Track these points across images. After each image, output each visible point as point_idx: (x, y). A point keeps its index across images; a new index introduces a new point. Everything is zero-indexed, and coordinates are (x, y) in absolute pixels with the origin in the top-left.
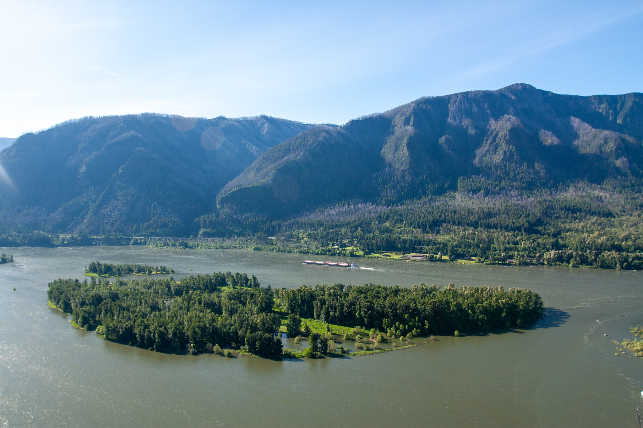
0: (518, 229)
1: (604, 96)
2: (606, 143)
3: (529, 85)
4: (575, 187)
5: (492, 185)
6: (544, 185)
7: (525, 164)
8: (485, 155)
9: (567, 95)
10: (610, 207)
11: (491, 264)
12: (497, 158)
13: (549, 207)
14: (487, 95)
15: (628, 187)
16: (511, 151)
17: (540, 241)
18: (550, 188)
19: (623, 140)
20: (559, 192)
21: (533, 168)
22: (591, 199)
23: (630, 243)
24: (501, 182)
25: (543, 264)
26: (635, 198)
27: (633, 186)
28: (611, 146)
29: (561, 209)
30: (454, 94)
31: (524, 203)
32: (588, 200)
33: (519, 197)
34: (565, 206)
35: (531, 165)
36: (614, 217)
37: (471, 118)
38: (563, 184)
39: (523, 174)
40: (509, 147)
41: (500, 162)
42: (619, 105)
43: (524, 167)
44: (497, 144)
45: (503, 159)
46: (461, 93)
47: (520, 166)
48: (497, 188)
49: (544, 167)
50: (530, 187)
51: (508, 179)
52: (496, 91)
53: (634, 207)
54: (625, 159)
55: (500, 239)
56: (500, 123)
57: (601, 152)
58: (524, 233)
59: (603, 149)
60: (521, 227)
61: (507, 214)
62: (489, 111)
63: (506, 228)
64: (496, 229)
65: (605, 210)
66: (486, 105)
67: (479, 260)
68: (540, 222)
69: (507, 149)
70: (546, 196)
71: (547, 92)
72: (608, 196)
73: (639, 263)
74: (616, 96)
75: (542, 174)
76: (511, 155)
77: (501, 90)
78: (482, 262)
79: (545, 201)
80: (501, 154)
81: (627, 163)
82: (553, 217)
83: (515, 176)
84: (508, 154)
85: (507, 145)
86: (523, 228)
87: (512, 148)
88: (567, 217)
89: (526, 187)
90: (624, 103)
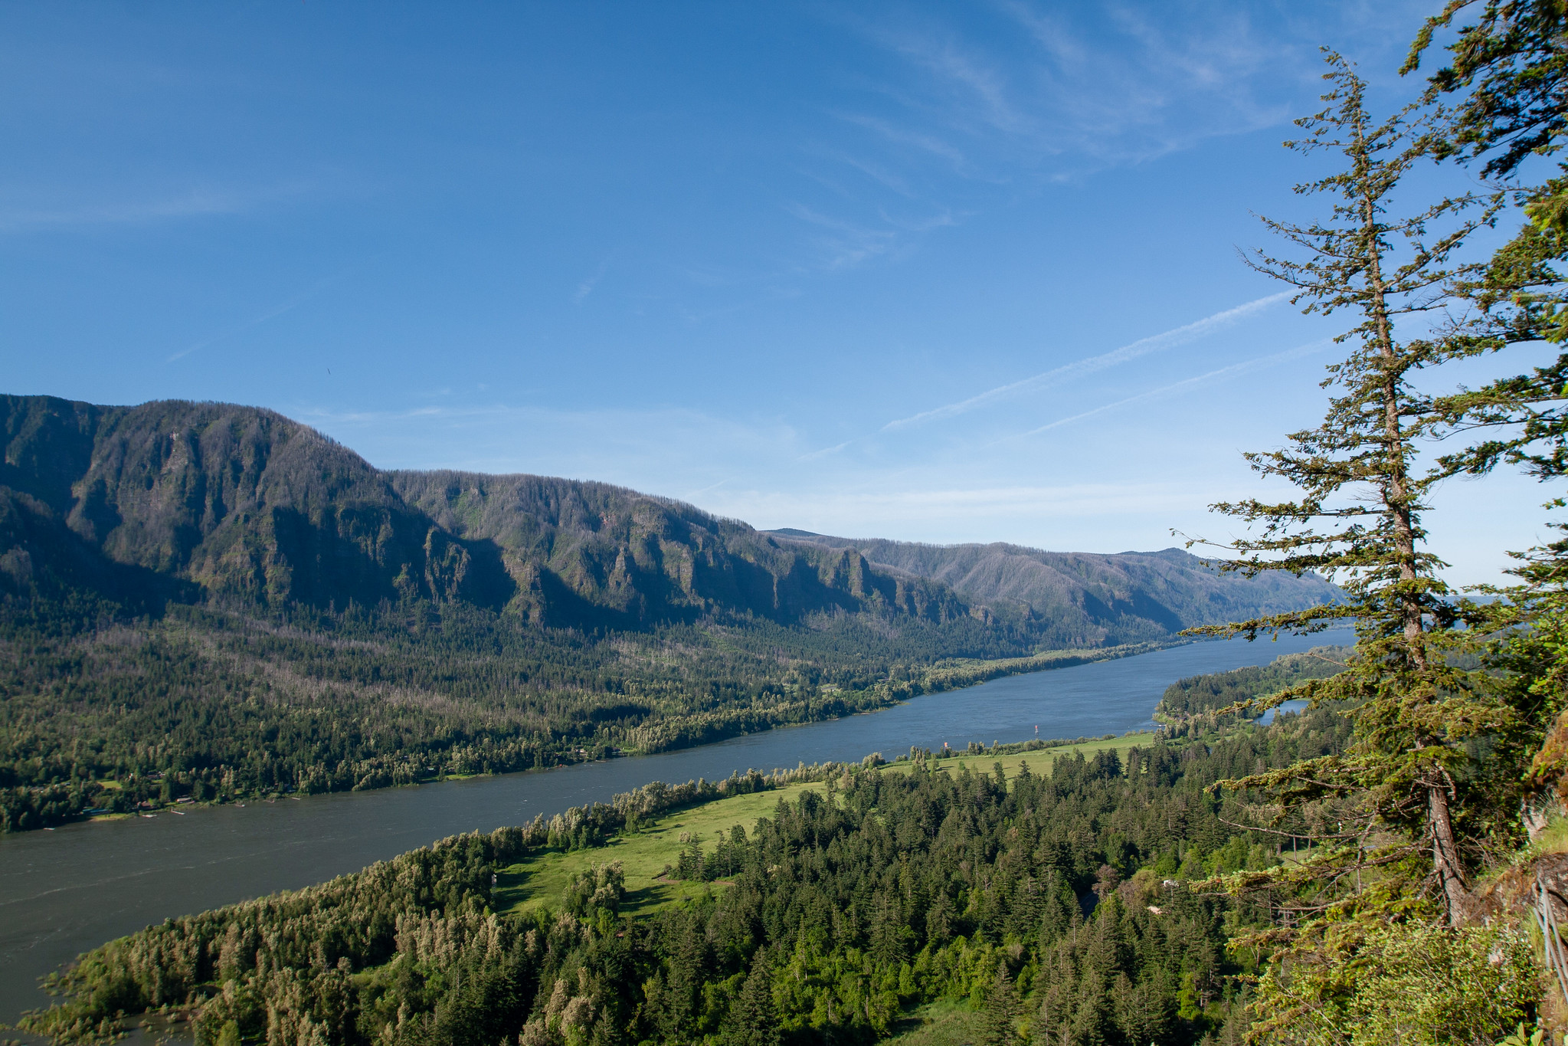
15: (31, 622)
19: (21, 508)
23: (35, 761)
26: (47, 650)
27: (43, 618)
42: (10, 421)
53: (46, 671)
54: (25, 553)
73: (58, 807)
81: (30, 565)
90: (23, 416)
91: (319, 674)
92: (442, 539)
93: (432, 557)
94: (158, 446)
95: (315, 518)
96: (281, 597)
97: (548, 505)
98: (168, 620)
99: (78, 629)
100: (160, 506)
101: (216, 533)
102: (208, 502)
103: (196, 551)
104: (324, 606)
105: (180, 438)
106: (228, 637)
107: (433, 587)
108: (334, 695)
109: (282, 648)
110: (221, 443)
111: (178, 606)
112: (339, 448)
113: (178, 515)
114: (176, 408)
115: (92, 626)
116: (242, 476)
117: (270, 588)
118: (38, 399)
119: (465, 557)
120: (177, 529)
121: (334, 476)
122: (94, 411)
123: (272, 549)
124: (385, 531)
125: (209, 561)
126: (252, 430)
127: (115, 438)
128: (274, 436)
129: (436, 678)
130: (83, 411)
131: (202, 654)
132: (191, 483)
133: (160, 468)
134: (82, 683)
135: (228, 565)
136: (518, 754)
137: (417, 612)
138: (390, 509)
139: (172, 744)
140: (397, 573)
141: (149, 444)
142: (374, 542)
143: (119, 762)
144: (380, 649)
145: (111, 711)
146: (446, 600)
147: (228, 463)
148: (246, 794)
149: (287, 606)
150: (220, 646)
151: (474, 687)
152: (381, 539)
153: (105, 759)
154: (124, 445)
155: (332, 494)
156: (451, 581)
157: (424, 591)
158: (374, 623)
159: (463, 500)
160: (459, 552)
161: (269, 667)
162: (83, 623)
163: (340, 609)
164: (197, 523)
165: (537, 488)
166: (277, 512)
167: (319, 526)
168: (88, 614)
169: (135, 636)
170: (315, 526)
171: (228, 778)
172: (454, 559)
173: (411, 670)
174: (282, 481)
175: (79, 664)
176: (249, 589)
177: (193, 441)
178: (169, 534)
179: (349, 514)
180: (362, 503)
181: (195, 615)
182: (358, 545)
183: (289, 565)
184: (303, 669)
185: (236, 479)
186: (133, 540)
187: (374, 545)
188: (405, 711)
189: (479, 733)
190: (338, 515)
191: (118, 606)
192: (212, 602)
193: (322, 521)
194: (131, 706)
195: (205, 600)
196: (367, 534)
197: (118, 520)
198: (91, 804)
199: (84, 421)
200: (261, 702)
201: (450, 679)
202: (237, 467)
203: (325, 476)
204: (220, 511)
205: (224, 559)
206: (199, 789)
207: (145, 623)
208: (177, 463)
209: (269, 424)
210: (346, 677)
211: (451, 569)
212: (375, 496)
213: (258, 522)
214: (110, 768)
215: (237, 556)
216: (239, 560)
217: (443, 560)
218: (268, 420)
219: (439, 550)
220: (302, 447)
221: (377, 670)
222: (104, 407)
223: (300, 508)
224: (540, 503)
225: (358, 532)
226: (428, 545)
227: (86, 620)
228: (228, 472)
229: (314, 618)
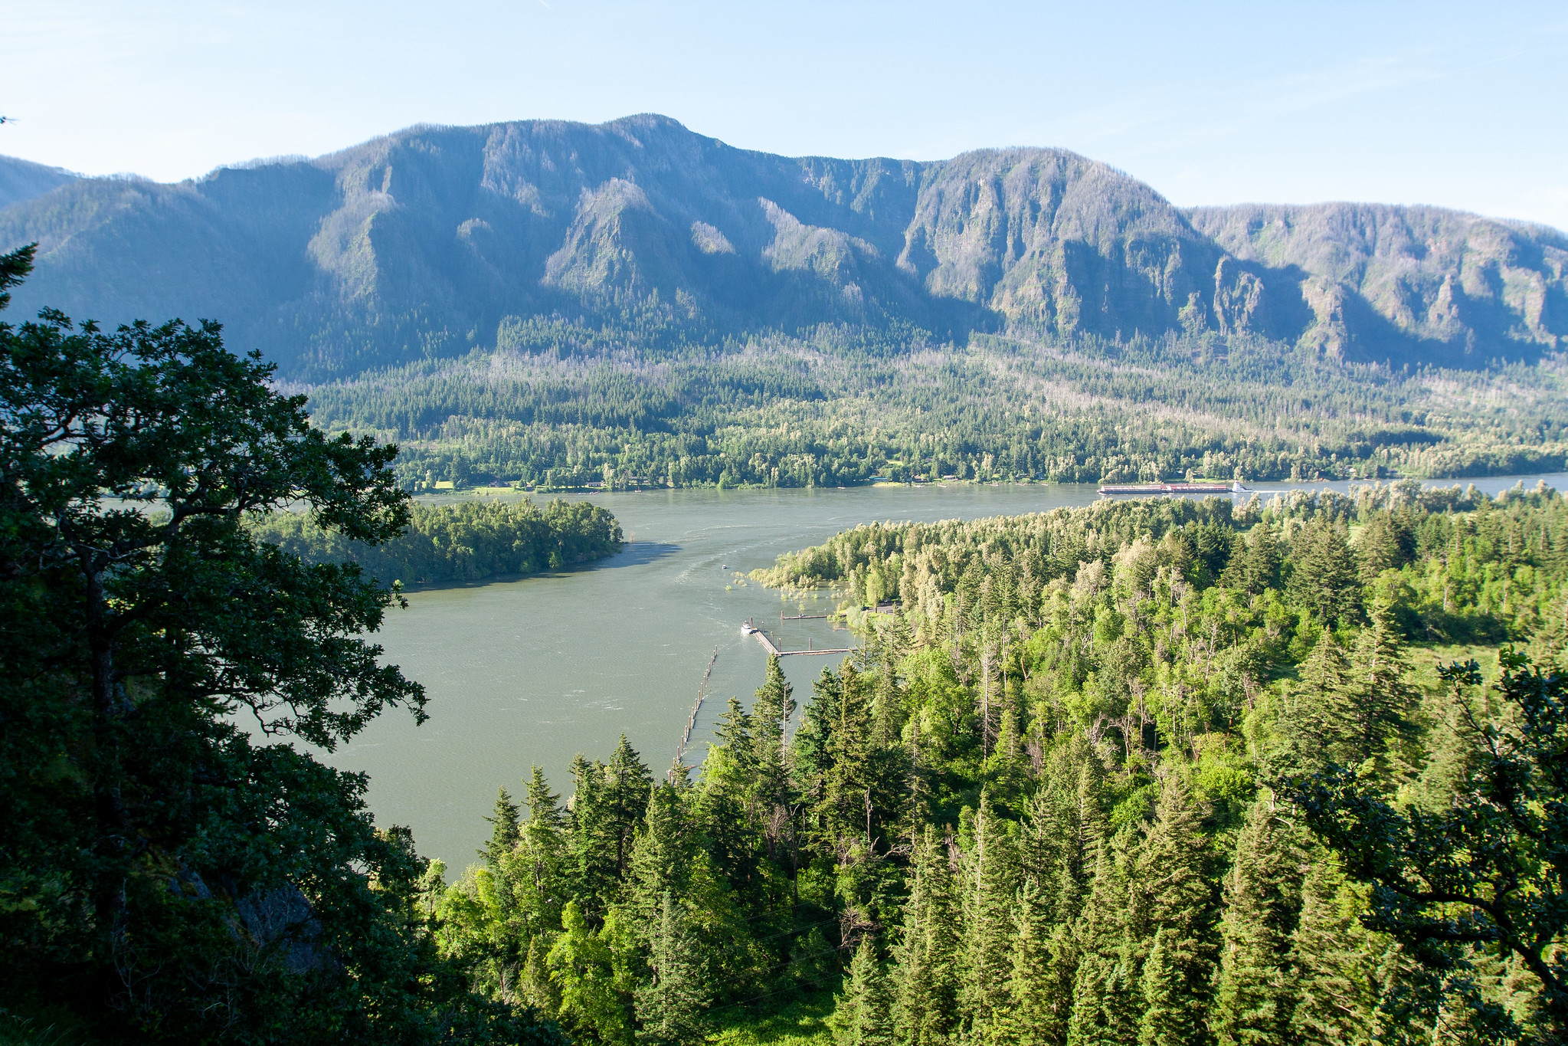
0: (623, 421)
1: (826, 159)
2: (822, 253)
3: (671, 120)
4: (759, 344)
5: (578, 334)
6: (695, 339)
7: (655, 291)
8: (567, 269)
9: (752, 152)
10: (821, 383)
11: (549, 491)
12: (595, 277)
13: (697, 380)
14: (577, 133)
15: (861, 346)
16: (624, 261)
17: (666, 444)
18: (707, 346)
19: (856, 250)
20: (724, 354)
21: (672, 301)
22: (787, 367)
23: (844, 441)
24: (599, 330)
25: (664, 486)
26: (869, 366)
27: (870, 343)
28: (830, 262)
29: (723, 385)
30: (498, 124)
31: (644, 372)
32: (780, 368)
33: (637, 363)
34: (731, 379)
35: (668, 296)
36: (826, 399)
37: (539, 186)
38: (734, 338)
39: (650, 315)
40: (620, 252)
41: (601, 287)
42: (854, 182)
43: (653, 299)
44: (594, 245)
45: (607, 280)
46: (514, 123)
47: (644, 297)
48: (589, 343)
49: (694, 301)
50: (664, 342)
51: (616, 325)
52: (598, 126)
53: (865, 380)
54: (858, 288)
55: (579, 444)
56: (601, 196)
57: (813, 272)
58: (634, 429)
59: (815, 267)
60: (628, 417)
61: (604, 394)
62: (579, 171)
63: (596, 421)
64: (575, 424)
65: (808, 385)
66: (574, 156)
67: (523, 484)
68: (674, 409)
69: (615, 258)
70: (697, 358)
71: (712, 141)
72: (820, 361)
73: (849, 473)
74: (849, 162)
75: (691, 315)
76: (625, 272)
77: (611, 124)
78: (529, 490)
79: (691, 368)
80: (601, 267)
81: (861, 298)
82: (704, 401)
83: (632, 318)
84: (617, 267)
85: (616, 246)
86: (631, 420)
87: (627, 255)
88: (733, 402)
89: (655, 341)
90: (863, 177)
91: (1093, 392)
92: (1233, 268)
93: (1221, 287)
94: (967, 193)
95: (1105, 249)
96: (1070, 327)
97: (1362, 233)
98: (971, 348)
99: (897, 351)
100: (969, 248)
101: (1015, 270)
102: (1010, 242)
103: (996, 287)
104: (1110, 336)
105: (986, 183)
106: (1017, 360)
107: (1221, 318)
108: (1101, 408)
109: (1063, 371)
110: (1021, 185)
111: (978, 335)
112: (1130, 181)
113: (983, 255)
114: (983, 156)
115: (908, 350)
116: (1040, 215)
117: (1060, 319)
118: (874, 161)
119: (1257, 286)
120: (981, 267)
121: (1124, 208)
122: (918, 168)
123: (1062, 280)
124: (1173, 261)
125: (1007, 294)
126: (1049, 170)
127: (933, 189)
128: (1070, 173)
129: (1209, 400)
130: (909, 169)
131: (993, 373)
132: (995, 225)
133: (969, 214)
134: (890, 391)
135: (1023, 297)
136: (1274, 464)
137: (1203, 343)
138: (1179, 239)
139: (951, 436)
140: (1184, 303)
141: (960, 192)
142: (1162, 273)
143: (905, 447)
144: (1159, 376)
145: (909, 411)
146: (1234, 332)
147: (1027, 205)
148: (1003, 478)
149: (1075, 335)
150: (1010, 368)
151: (1248, 410)
152: (1168, 269)
153: (894, 443)
154: (940, 194)
155: (1121, 226)
156: (1241, 311)
157: (1211, 322)
158: (1158, 354)
159: (1266, 233)
160: (1251, 281)
161: (1048, 385)
162: (900, 346)
163: (1125, 339)
164: (1000, 262)
165: (1350, 215)
166: (1068, 245)
167: (1107, 257)
168: (905, 340)
169: (939, 358)
170: (1103, 258)
171: (988, 459)
172: (1245, 289)
173: (1184, 393)
174: (1074, 216)
175: (891, 377)
176: (1041, 319)
177: (997, 185)
178: (975, 272)
179: (1137, 245)
180: (1151, 234)
181: (992, 342)
182: (1146, 277)
183: (1078, 296)
184: (1078, 386)
185: (1034, 218)
186: (946, 279)
187: (1161, 277)
188: (1168, 423)
189: (1237, 446)
190: (1127, 246)
191: (929, 333)
192: (1009, 332)
193: (1111, 253)
194: (924, 409)
195: (1003, 330)
196: (1155, 264)
197: (935, 263)
198: (877, 473)
199: (909, 177)
200: (1034, 410)
201: (1224, 401)
202: (1035, 207)
203: (1115, 208)
204: (1020, 249)
205: (1020, 293)
206: (962, 468)
207: (950, 348)
208: (984, 207)
209: (1065, 162)
210: (1118, 394)
211: (1241, 299)
212: (1166, 226)
213: (1050, 255)
214: (898, 450)
215: (1031, 289)
216: (1032, 293)
217: (1233, 289)
218: (1063, 160)
219: (1229, 280)
220: (1094, 181)
221: (1151, 390)
222: (926, 163)
223: (1090, 241)
224: (1353, 232)
225: (1145, 263)
226: (1218, 275)
227: (903, 346)
228: (1027, 213)
229: (1100, 347)
